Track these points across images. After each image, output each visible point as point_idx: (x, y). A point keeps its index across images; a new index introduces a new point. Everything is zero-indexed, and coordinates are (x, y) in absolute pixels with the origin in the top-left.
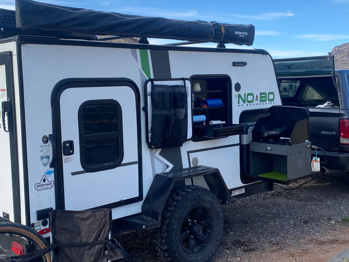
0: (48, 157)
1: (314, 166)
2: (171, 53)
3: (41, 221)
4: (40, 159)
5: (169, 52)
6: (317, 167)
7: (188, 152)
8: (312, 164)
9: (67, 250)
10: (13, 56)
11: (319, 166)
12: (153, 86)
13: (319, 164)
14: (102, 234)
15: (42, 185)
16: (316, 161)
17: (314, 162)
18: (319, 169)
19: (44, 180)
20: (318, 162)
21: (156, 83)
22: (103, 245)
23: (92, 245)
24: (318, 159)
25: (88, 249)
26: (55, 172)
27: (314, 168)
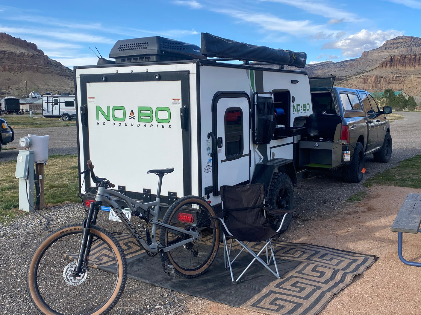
0: (210, 149)
1: (346, 157)
2: (264, 73)
3: (206, 195)
4: (206, 149)
5: (263, 72)
6: (348, 158)
7: (271, 148)
8: (344, 156)
9: (234, 213)
10: (190, 74)
11: (350, 157)
12: (258, 97)
13: (349, 156)
14: (258, 201)
15: (207, 169)
16: (347, 154)
17: (346, 155)
18: (350, 159)
19: (208, 166)
20: (348, 154)
21: (260, 95)
22: (260, 208)
23: (252, 209)
24: (348, 152)
25: (249, 212)
26: (212, 160)
27: (346, 159)
